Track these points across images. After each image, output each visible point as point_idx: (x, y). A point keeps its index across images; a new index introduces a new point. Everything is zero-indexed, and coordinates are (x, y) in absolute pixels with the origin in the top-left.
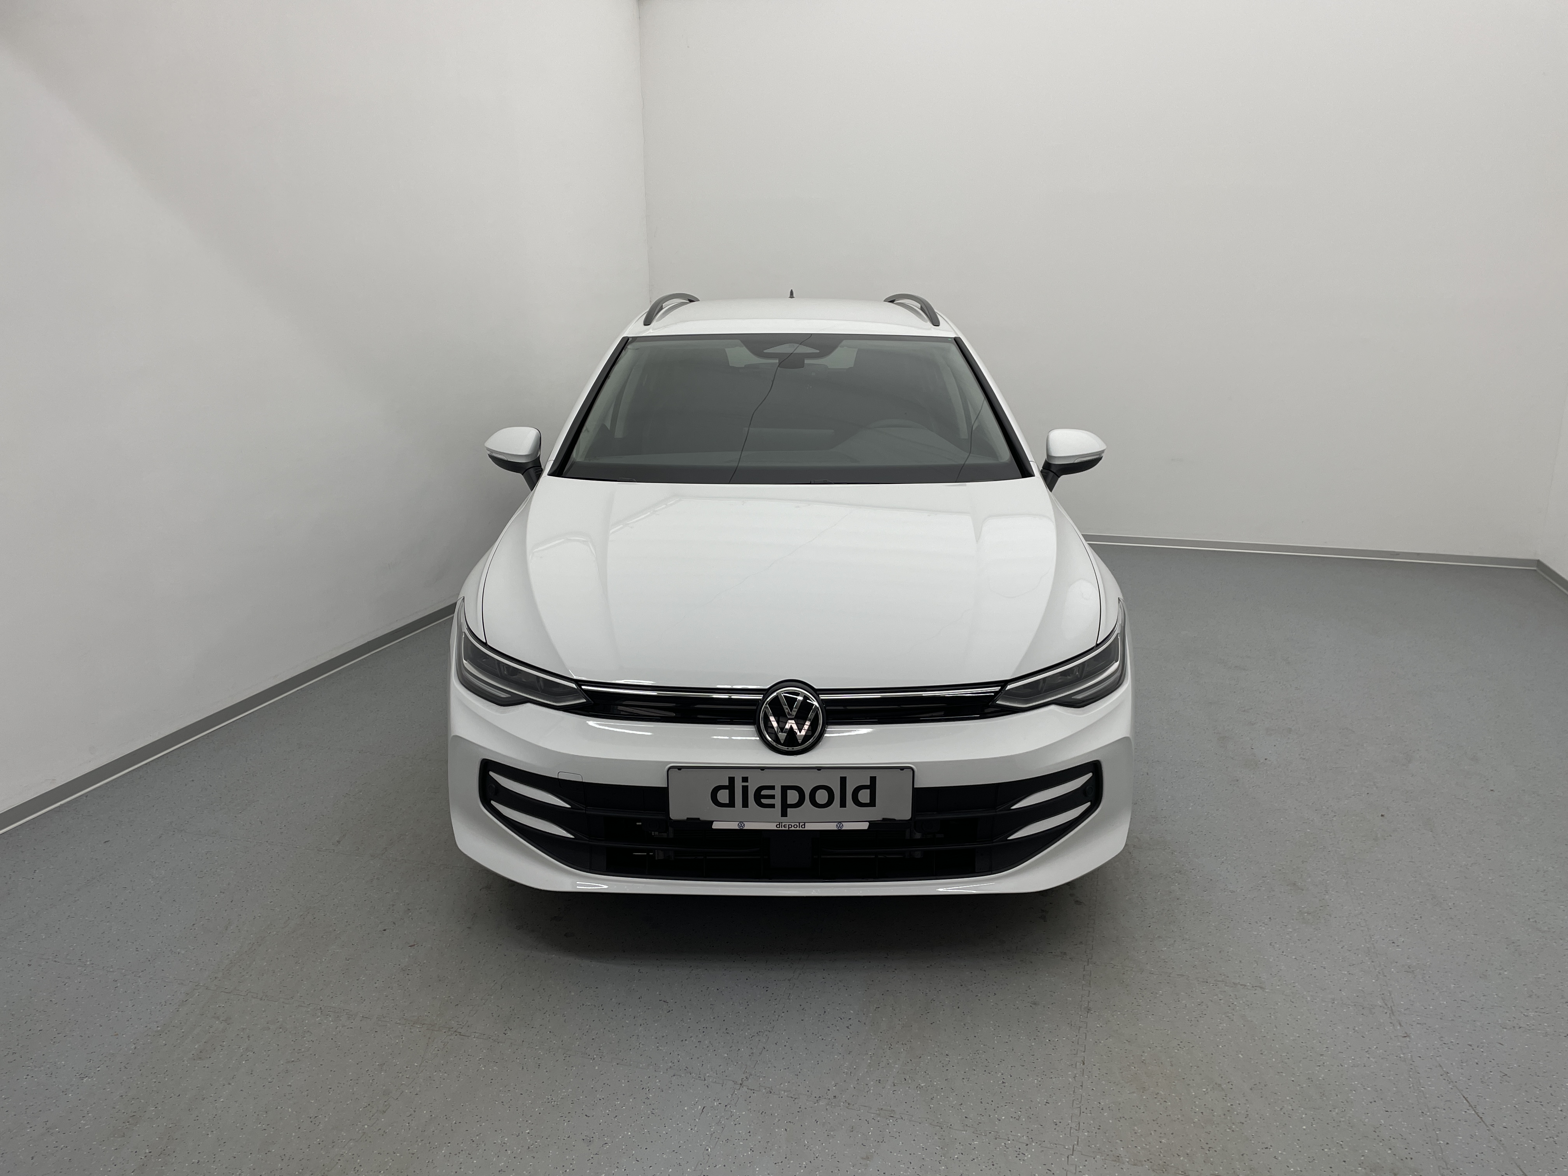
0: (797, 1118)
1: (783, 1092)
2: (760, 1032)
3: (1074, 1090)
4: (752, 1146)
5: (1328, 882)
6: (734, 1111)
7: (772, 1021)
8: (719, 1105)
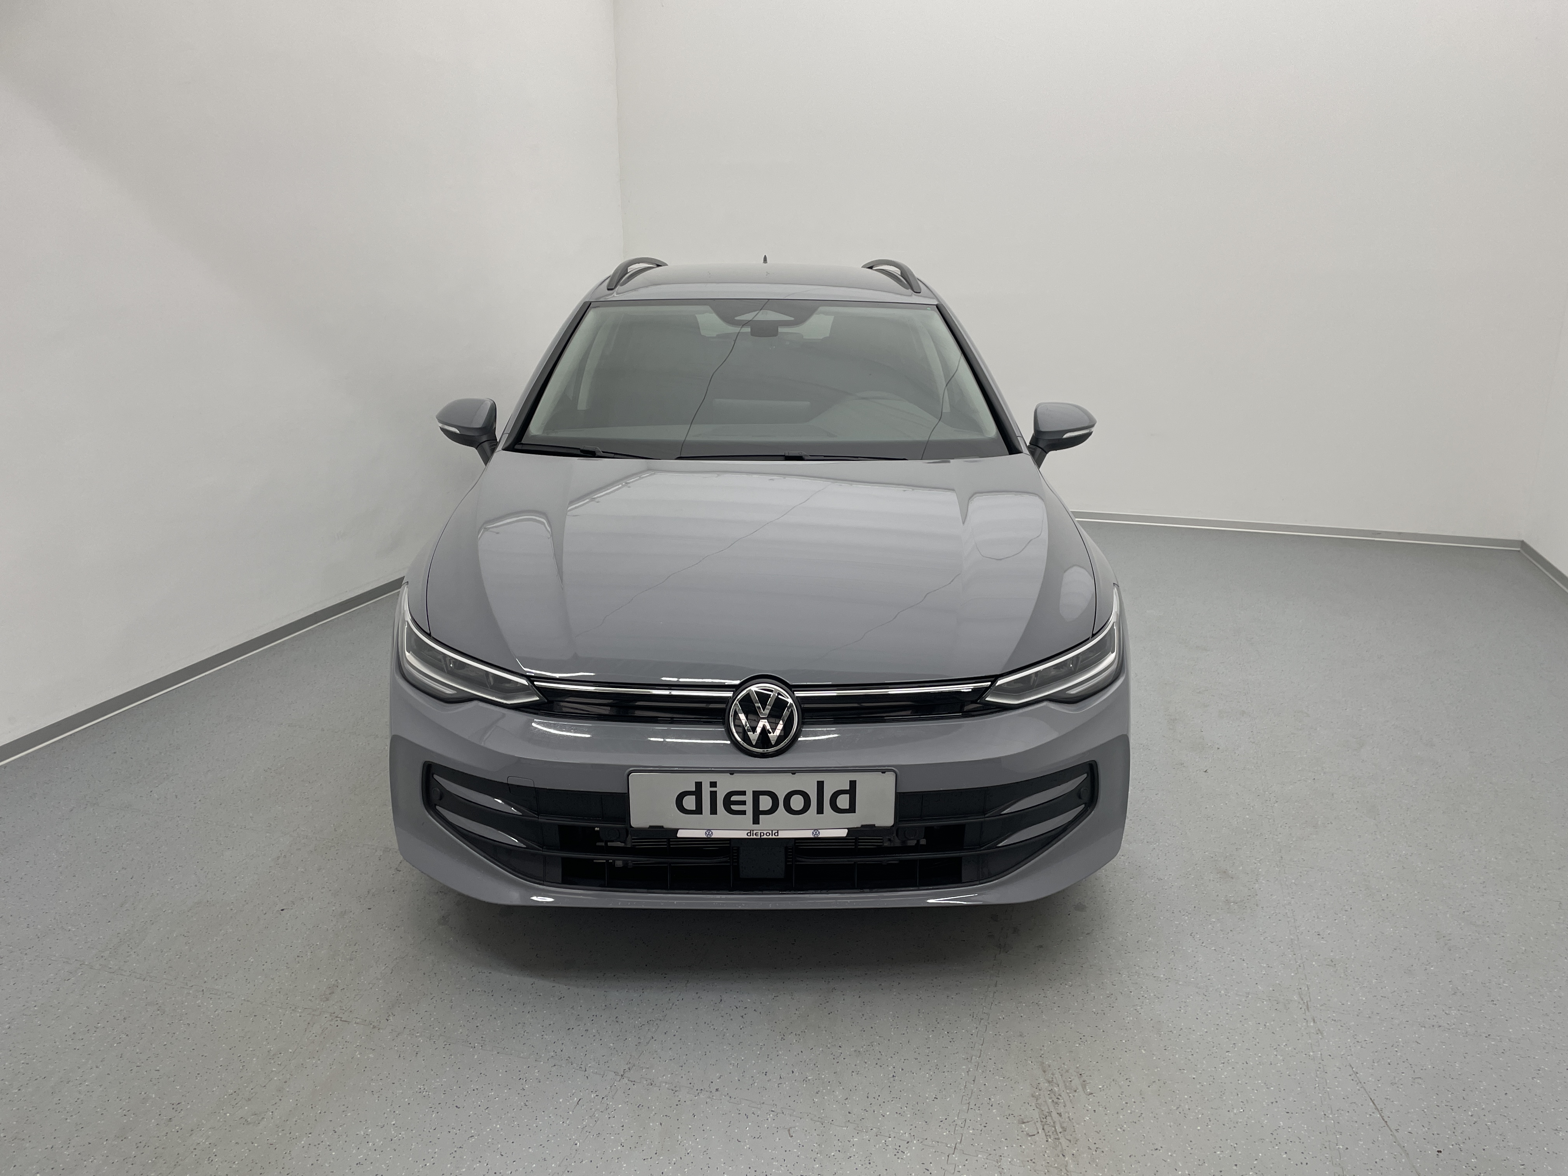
0: (674, 1112)
1: (664, 1084)
2: (650, 1021)
3: (966, 1085)
4: (623, 1141)
5: (1260, 870)
6: (611, 1103)
7: (664, 1010)
8: (596, 1097)
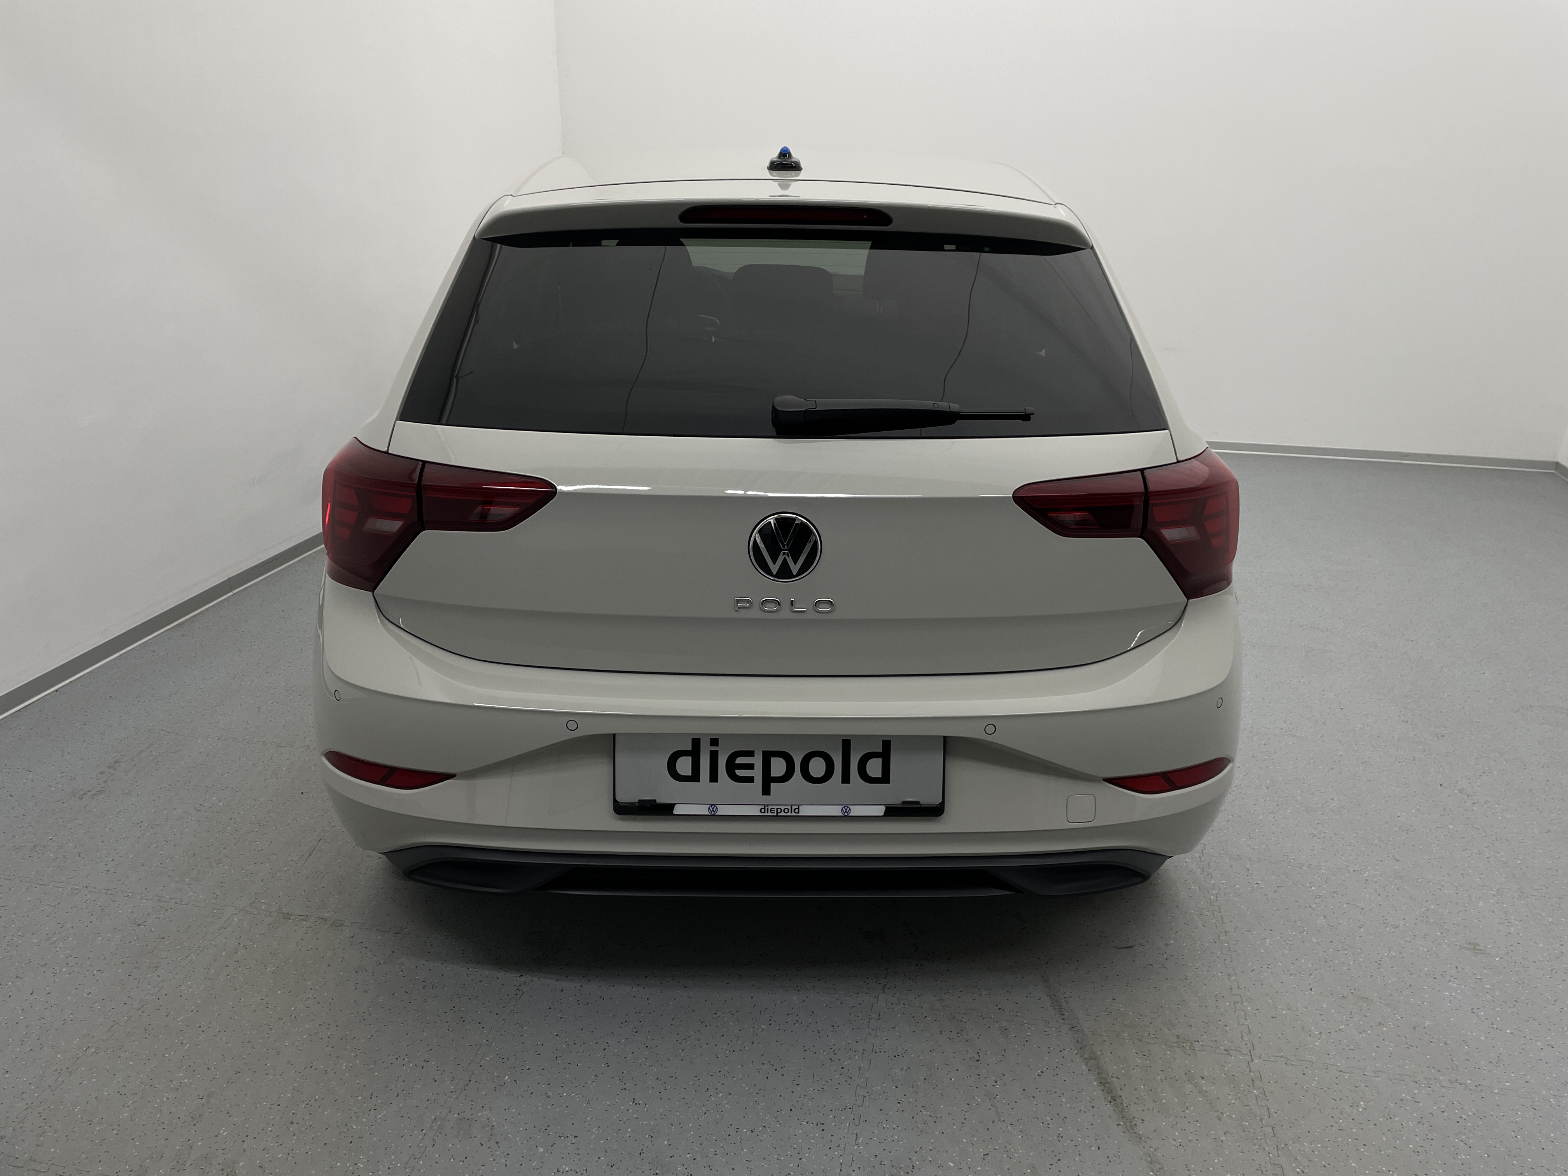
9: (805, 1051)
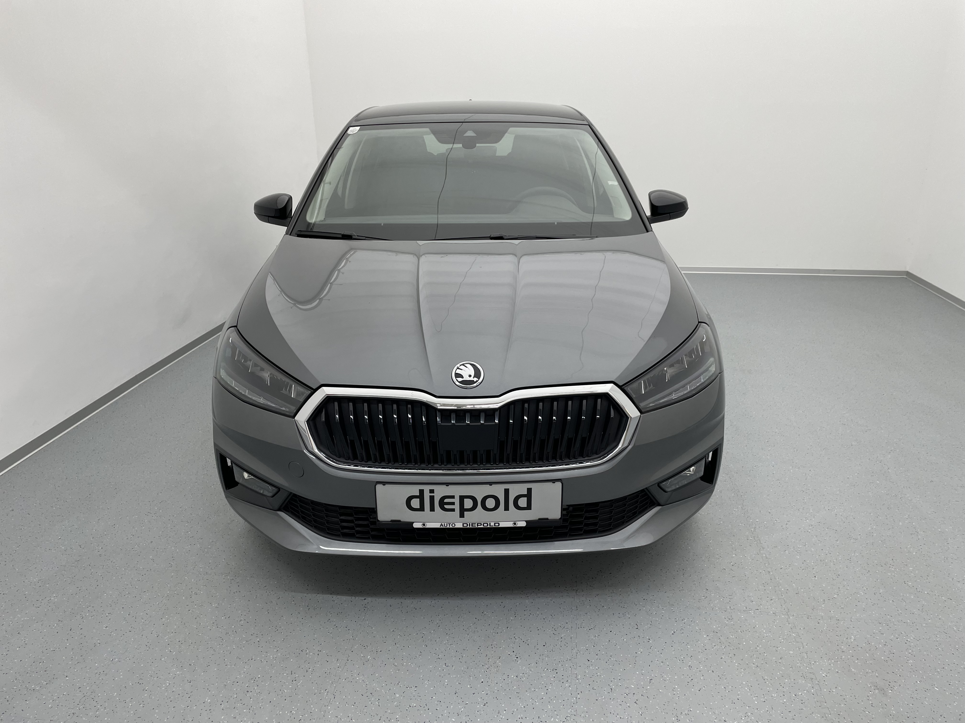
9: (538, 630)
